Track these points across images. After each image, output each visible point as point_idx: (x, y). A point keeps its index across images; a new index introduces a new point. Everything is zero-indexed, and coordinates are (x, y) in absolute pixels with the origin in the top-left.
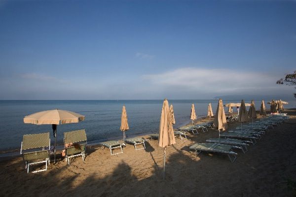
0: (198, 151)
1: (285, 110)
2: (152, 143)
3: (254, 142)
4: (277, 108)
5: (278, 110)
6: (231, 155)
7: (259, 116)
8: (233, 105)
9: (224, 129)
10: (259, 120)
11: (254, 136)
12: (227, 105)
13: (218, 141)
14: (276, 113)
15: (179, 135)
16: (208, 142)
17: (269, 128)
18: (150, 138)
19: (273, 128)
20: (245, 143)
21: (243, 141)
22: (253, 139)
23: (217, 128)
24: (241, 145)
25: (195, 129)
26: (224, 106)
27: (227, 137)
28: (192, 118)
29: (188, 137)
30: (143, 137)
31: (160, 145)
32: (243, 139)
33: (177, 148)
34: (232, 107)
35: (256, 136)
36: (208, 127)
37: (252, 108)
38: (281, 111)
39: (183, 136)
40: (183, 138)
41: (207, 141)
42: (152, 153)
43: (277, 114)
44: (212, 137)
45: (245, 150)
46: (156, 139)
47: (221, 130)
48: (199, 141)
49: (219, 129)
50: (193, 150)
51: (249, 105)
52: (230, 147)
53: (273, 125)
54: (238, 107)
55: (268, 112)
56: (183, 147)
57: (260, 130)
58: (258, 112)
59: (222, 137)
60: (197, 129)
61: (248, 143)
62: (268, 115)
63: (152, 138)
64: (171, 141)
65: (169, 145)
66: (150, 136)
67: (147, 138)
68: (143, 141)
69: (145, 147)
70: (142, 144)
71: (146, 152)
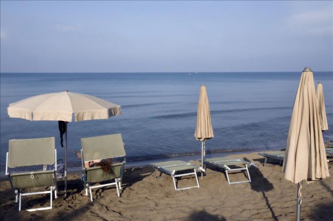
30: (247, 155)
31: (289, 176)
63: (267, 160)
64: (317, 170)
65: (309, 179)
66: (262, 155)
67: (255, 160)
68: (245, 164)
69: (249, 180)
70: (243, 171)
71: (253, 191)
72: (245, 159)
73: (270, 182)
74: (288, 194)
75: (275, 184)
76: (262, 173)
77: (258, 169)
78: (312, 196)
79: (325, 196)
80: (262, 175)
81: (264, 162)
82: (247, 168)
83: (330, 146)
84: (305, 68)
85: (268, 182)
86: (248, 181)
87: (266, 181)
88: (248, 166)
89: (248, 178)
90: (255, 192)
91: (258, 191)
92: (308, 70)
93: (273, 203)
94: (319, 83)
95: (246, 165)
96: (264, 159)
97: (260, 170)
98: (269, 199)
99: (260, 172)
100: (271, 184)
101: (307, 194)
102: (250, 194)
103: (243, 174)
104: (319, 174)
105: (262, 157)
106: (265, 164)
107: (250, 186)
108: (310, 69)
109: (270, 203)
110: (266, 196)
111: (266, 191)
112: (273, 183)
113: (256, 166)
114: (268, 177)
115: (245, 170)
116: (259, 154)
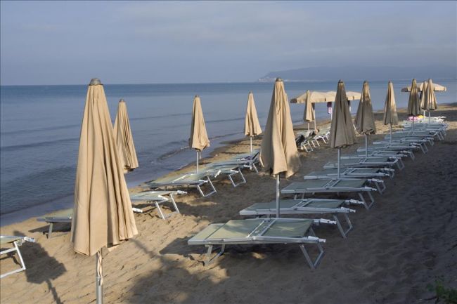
0: (217, 248)
1: (440, 109)
2: (54, 246)
3: (368, 201)
4: (422, 104)
5: (425, 108)
6: (309, 246)
7: (382, 128)
8: (316, 97)
9: (290, 174)
10: (381, 137)
11: (367, 184)
12: (300, 100)
13: (274, 211)
14: (420, 118)
15: (152, 204)
16: (246, 217)
17: (403, 158)
18: (45, 230)
19: (413, 157)
20: (345, 205)
21: (340, 202)
22: (365, 193)
23: (271, 171)
24: (336, 214)
25: (205, 178)
26: (294, 101)
27: (299, 196)
28: (195, 145)
29: (185, 209)
30: (19, 227)
31: (81, 247)
32: (342, 196)
33: (150, 249)
34: (313, 104)
35: (373, 185)
36: (245, 170)
37: (364, 105)
38: (433, 113)
39: (168, 206)
40: (168, 213)
41: (243, 212)
42: (54, 283)
43: (422, 119)
44: (259, 201)
45: (346, 227)
46: (65, 227)
47: (283, 174)
48: (219, 217)
49: (276, 171)
50: (201, 249)
51: (358, 96)
52: (307, 223)
53: (414, 151)
54: (329, 104)
55: (403, 116)
56: (169, 241)
57: (384, 166)
58: (378, 116)
59: (286, 197)
60: (213, 179)
61: (352, 206)
62: (404, 123)
63: (53, 227)
64: (120, 229)
65: (110, 245)
66: (43, 220)
67: (32, 231)
68: (13, 242)
69: (22, 267)
70: (11, 255)
71: (29, 283)
72: (17, 234)
73: (60, 262)
74: (87, 274)
75: (67, 263)
76: (46, 250)
77: (38, 245)
78: (123, 267)
79: (139, 263)
80: (45, 254)
81: (48, 232)
82: (17, 248)
83: (145, 190)
84: (92, 80)
85: (57, 262)
86: (22, 269)
87: (52, 262)
88: (19, 243)
89: (20, 264)
90: (34, 284)
91: (40, 282)
92: (96, 82)
93: (65, 294)
94: (120, 101)
95: (15, 243)
96: (47, 227)
97: (43, 245)
98: (57, 290)
99: (43, 249)
100: (62, 264)
101: (116, 266)
102: (25, 291)
103: (11, 260)
104: (123, 235)
105: (44, 224)
106: (50, 233)
107: (24, 277)
108: (99, 81)
109: (59, 295)
110: (53, 286)
111: (54, 279)
112: (63, 262)
113: (34, 241)
114: (56, 254)
115: (14, 252)
116: (39, 220)
